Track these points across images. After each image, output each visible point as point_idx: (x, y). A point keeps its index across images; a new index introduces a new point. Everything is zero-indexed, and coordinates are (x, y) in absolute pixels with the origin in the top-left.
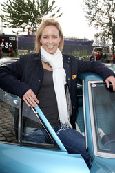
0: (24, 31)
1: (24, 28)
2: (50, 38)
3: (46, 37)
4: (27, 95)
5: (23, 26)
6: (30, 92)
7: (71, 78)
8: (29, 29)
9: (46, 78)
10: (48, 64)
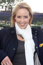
0: (2, 8)
1: (3, 6)
2: (22, 18)
3: (19, 17)
4: (5, 61)
5: (2, 4)
6: (7, 58)
7: (39, 46)
8: (6, 7)
9: (20, 46)
10: (21, 36)
